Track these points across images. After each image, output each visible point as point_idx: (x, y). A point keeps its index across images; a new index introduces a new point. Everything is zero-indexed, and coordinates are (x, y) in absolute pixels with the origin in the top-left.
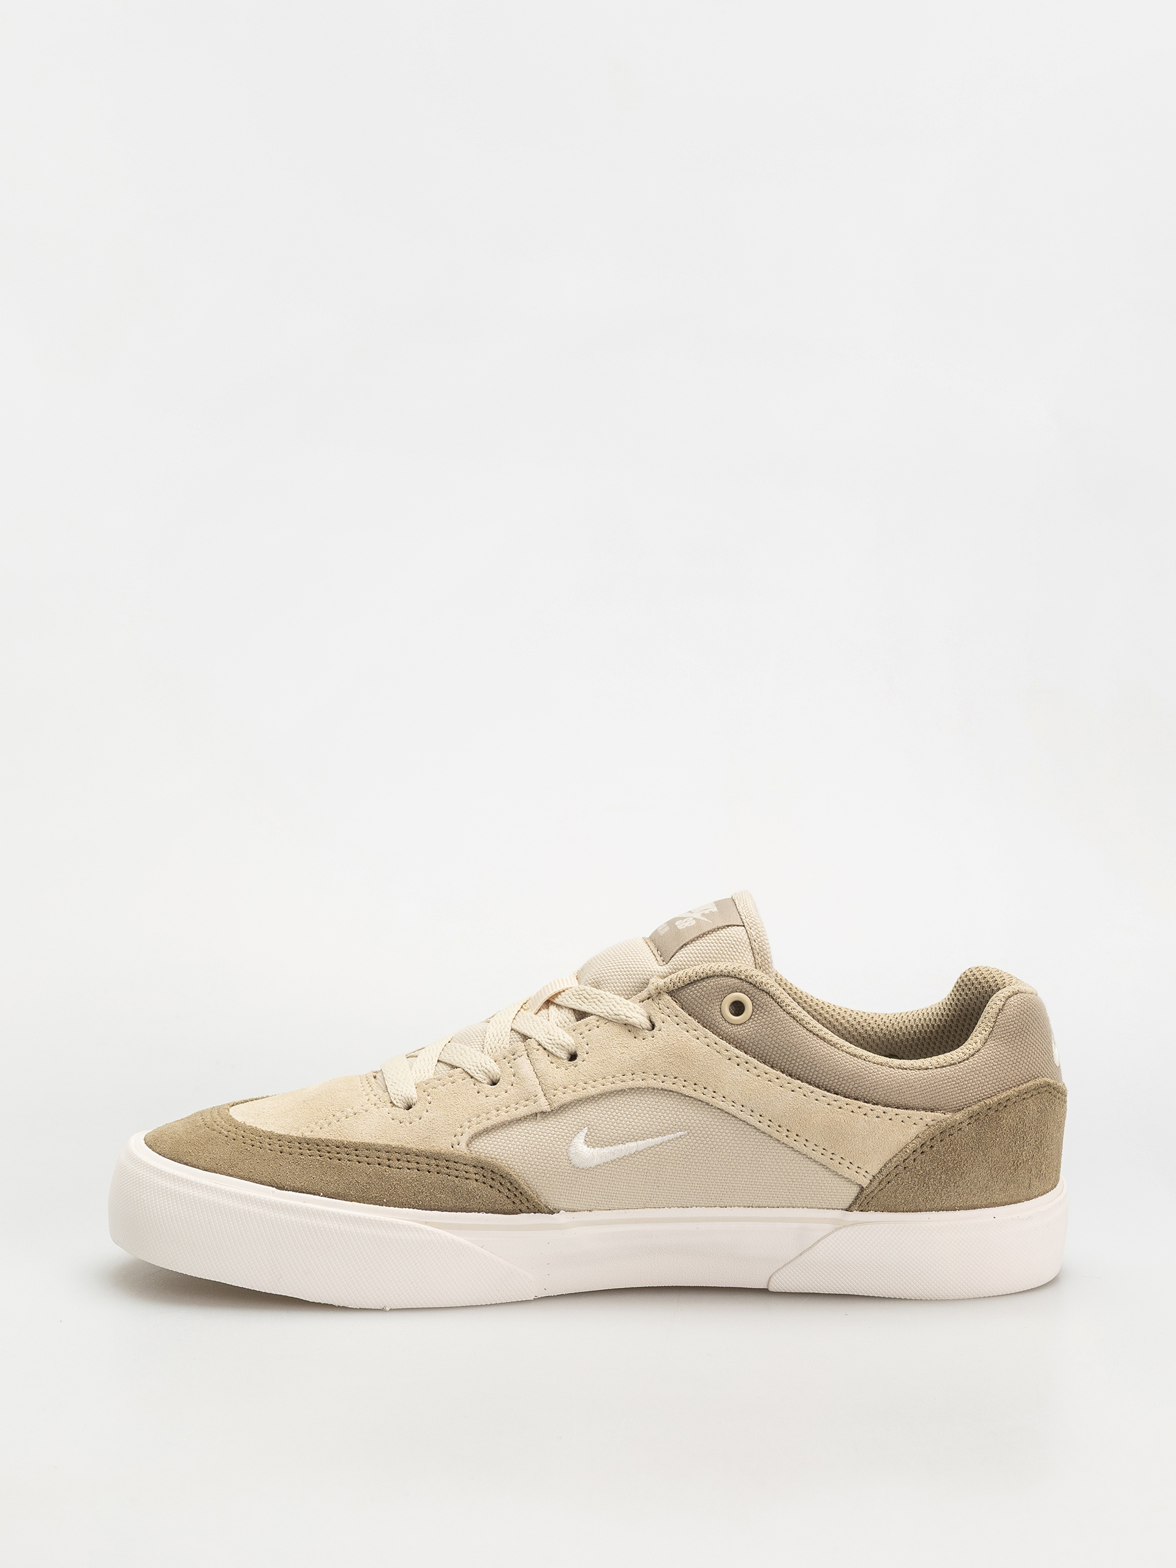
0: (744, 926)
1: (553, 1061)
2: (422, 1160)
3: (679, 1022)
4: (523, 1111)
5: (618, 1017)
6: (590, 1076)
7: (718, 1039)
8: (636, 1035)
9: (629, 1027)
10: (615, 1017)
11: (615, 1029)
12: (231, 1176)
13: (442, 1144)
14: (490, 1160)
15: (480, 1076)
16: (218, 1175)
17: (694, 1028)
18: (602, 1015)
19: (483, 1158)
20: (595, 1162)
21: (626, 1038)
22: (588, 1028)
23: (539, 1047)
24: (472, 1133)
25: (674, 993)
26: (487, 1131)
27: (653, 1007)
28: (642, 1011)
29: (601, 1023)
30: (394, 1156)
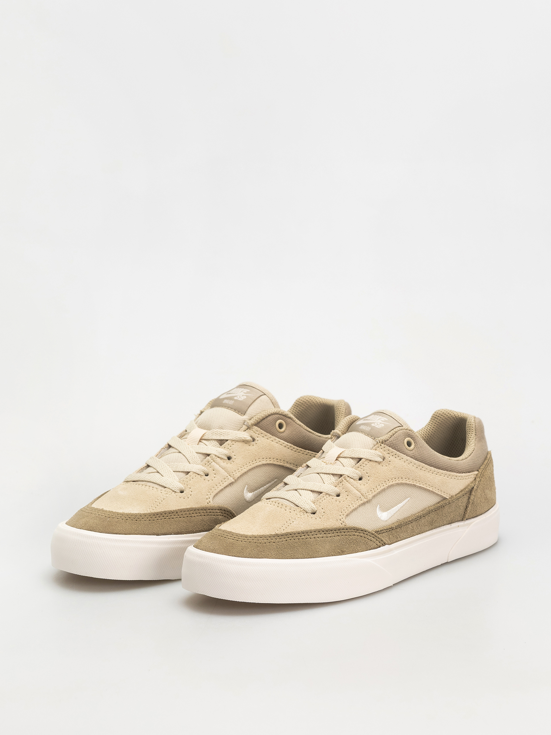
0: (265, 395)
1: (224, 462)
2: (201, 511)
3: (263, 436)
4: (226, 484)
5: (241, 439)
6: (242, 464)
7: (280, 440)
8: (250, 445)
9: (245, 442)
10: (239, 439)
11: (240, 444)
12: (137, 534)
13: (203, 503)
14: (223, 506)
15: (202, 473)
16: (132, 535)
17: (270, 437)
18: (233, 439)
19: (220, 506)
20: (253, 498)
21: (246, 446)
22: (230, 445)
23: (216, 457)
24: (213, 496)
25: (257, 424)
26: (217, 494)
27: (251, 432)
28: (248, 434)
29: (233, 443)
30: (191, 512)
